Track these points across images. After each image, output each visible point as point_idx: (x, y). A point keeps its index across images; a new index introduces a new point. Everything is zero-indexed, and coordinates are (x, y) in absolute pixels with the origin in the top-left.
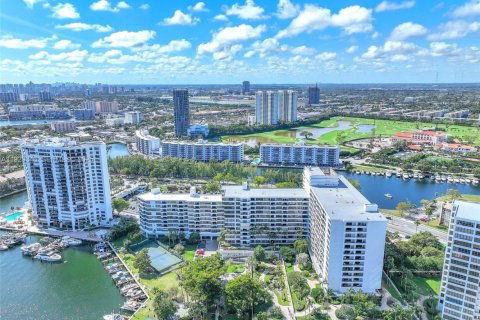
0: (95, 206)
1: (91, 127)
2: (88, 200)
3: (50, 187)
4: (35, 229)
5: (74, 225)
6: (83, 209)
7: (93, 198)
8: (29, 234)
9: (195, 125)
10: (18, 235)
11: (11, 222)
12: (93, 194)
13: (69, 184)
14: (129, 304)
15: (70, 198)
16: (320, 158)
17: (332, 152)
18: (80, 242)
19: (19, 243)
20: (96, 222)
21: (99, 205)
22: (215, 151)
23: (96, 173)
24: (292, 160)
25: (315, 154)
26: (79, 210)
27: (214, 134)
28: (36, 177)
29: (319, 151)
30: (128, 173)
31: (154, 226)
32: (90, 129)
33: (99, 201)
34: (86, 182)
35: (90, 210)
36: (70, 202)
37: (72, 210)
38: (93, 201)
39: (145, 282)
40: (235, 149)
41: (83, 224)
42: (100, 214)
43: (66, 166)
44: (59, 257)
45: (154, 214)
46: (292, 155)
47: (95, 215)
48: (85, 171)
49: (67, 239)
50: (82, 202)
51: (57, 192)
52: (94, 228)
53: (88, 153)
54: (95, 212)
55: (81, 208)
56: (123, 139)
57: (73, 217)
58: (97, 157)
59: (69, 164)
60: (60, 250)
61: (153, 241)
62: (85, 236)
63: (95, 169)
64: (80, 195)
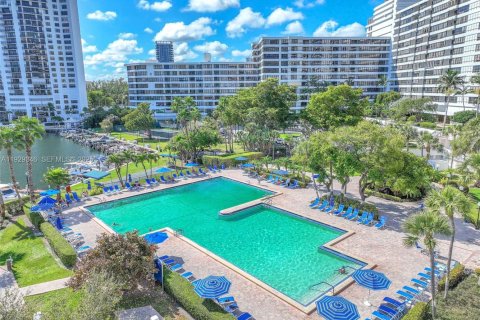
0: (62, 91)
2: (52, 79)
6: (43, 93)
7: (59, 77)
13: (20, 51)
15: (23, 74)
20: (64, 116)
21: (68, 91)
23: (62, 39)
26: (38, 93)
31: (152, 106)
33: (67, 83)
34: (48, 51)
37: (26, 92)
38: (60, 84)
43: (16, 21)
45: (151, 86)
47: (63, 105)
48: (46, 33)
54: (62, 100)
55: (40, 90)
57: (28, 103)
58: (64, 13)
63: (61, 34)
64: (39, 69)
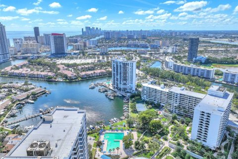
0: (130, 84)
1: (153, 52)
2: (128, 82)
3: (117, 74)
4: (112, 88)
5: (122, 89)
8: (110, 89)
9: (200, 56)
10: (106, 89)
11: (107, 84)
12: (129, 80)
14: (123, 118)
18: (121, 95)
19: (106, 91)
20: (129, 90)
22: (198, 71)
27: (208, 62)
28: (114, 71)
30: (151, 75)
31: (145, 96)
32: (152, 54)
34: (128, 75)
35: (128, 85)
36: (122, 81)
37: (122, 84)
39: (132, 113)
40: (208, 72)
41: (125, 90)
42: (131, 88)
44: (113, 98)
45: (145, 91)
47: (129, 88)
48: (128, 71)
49: (118, 94)
50: (125, 82)
51: (119, 77)
52: (128, 92)
53: (129, 65)
55: (125, 84)
56: (162, 60)
57: (122, 86)
59: (123, 68)
60: (115, 96)
61: (143, 102)
62: (124, 94)
64: (125, 79)
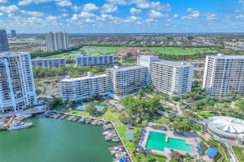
0: (27, 93)
5: (15, 108)
6: (20, 97)
7: (25, 88)
12: (25, 86)
15: (11, 90)
16: (106, 61)
17: (111, 57)
18: (31, 115)
20: (28, 104)
21: (29, 93)
23: (26, 71)
24: (93, 64)
25: (103, 59)
26: (18, 97)
29: (106, 57)
33: (29, 90)
35: (24, 96)
36: (12, 93)
38: (26, 90)
40: (62, 61)
41: (21, 106)
42: (30, 98)
43: (8, 68)
45: (74, 89)
46: (93, 61)
50: (20, 92)
52: (27, 108)
53: (20, 59)
54: (27, 97)
57: (14, 102)
58: (26, 61)
59: (9, 66)
63: (25, 69)
64: (18, 87)
